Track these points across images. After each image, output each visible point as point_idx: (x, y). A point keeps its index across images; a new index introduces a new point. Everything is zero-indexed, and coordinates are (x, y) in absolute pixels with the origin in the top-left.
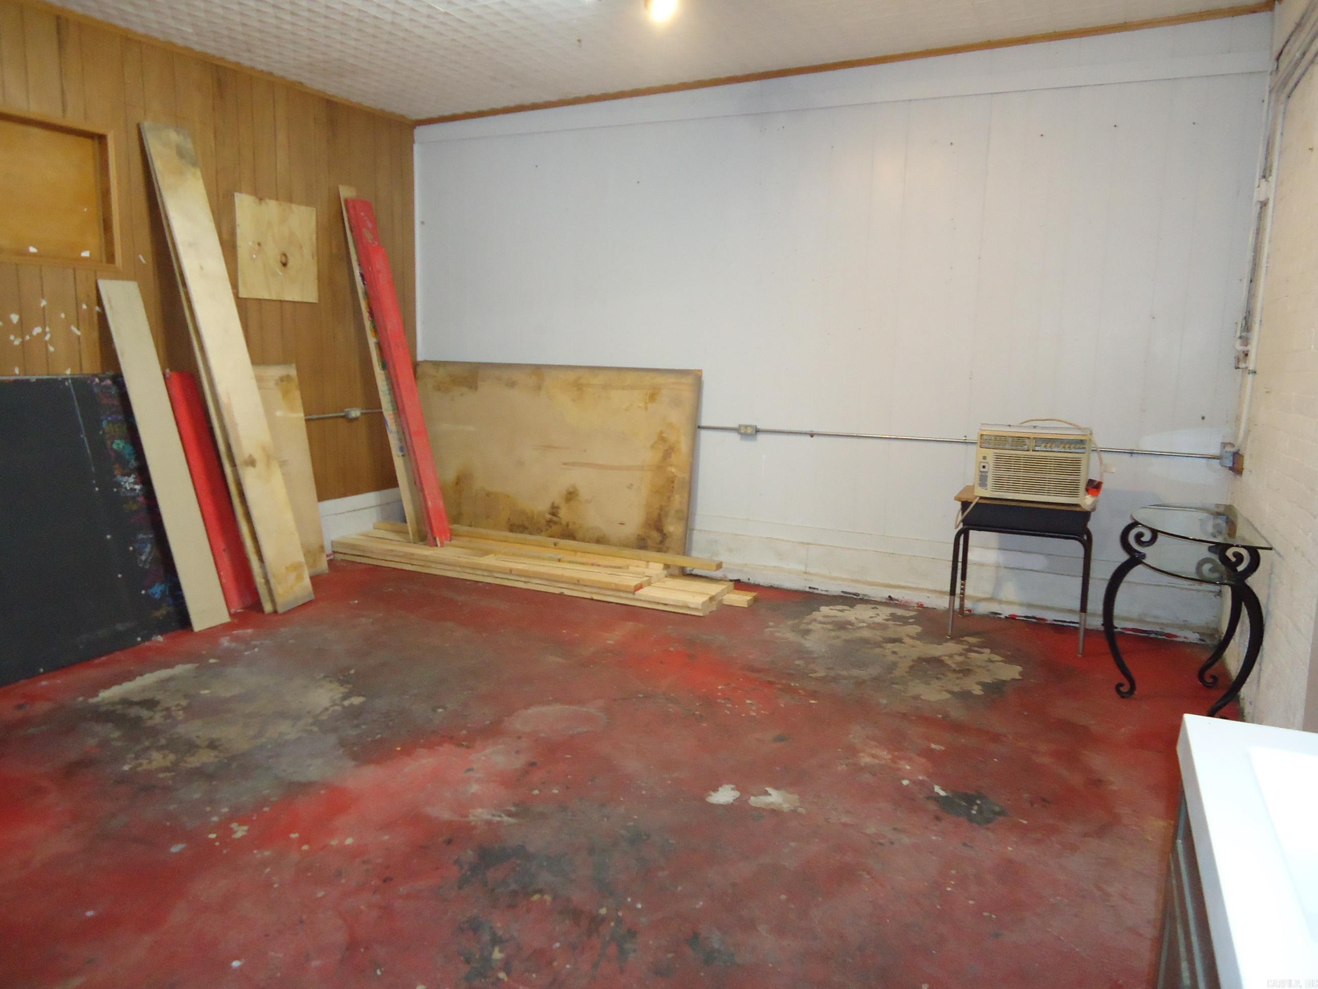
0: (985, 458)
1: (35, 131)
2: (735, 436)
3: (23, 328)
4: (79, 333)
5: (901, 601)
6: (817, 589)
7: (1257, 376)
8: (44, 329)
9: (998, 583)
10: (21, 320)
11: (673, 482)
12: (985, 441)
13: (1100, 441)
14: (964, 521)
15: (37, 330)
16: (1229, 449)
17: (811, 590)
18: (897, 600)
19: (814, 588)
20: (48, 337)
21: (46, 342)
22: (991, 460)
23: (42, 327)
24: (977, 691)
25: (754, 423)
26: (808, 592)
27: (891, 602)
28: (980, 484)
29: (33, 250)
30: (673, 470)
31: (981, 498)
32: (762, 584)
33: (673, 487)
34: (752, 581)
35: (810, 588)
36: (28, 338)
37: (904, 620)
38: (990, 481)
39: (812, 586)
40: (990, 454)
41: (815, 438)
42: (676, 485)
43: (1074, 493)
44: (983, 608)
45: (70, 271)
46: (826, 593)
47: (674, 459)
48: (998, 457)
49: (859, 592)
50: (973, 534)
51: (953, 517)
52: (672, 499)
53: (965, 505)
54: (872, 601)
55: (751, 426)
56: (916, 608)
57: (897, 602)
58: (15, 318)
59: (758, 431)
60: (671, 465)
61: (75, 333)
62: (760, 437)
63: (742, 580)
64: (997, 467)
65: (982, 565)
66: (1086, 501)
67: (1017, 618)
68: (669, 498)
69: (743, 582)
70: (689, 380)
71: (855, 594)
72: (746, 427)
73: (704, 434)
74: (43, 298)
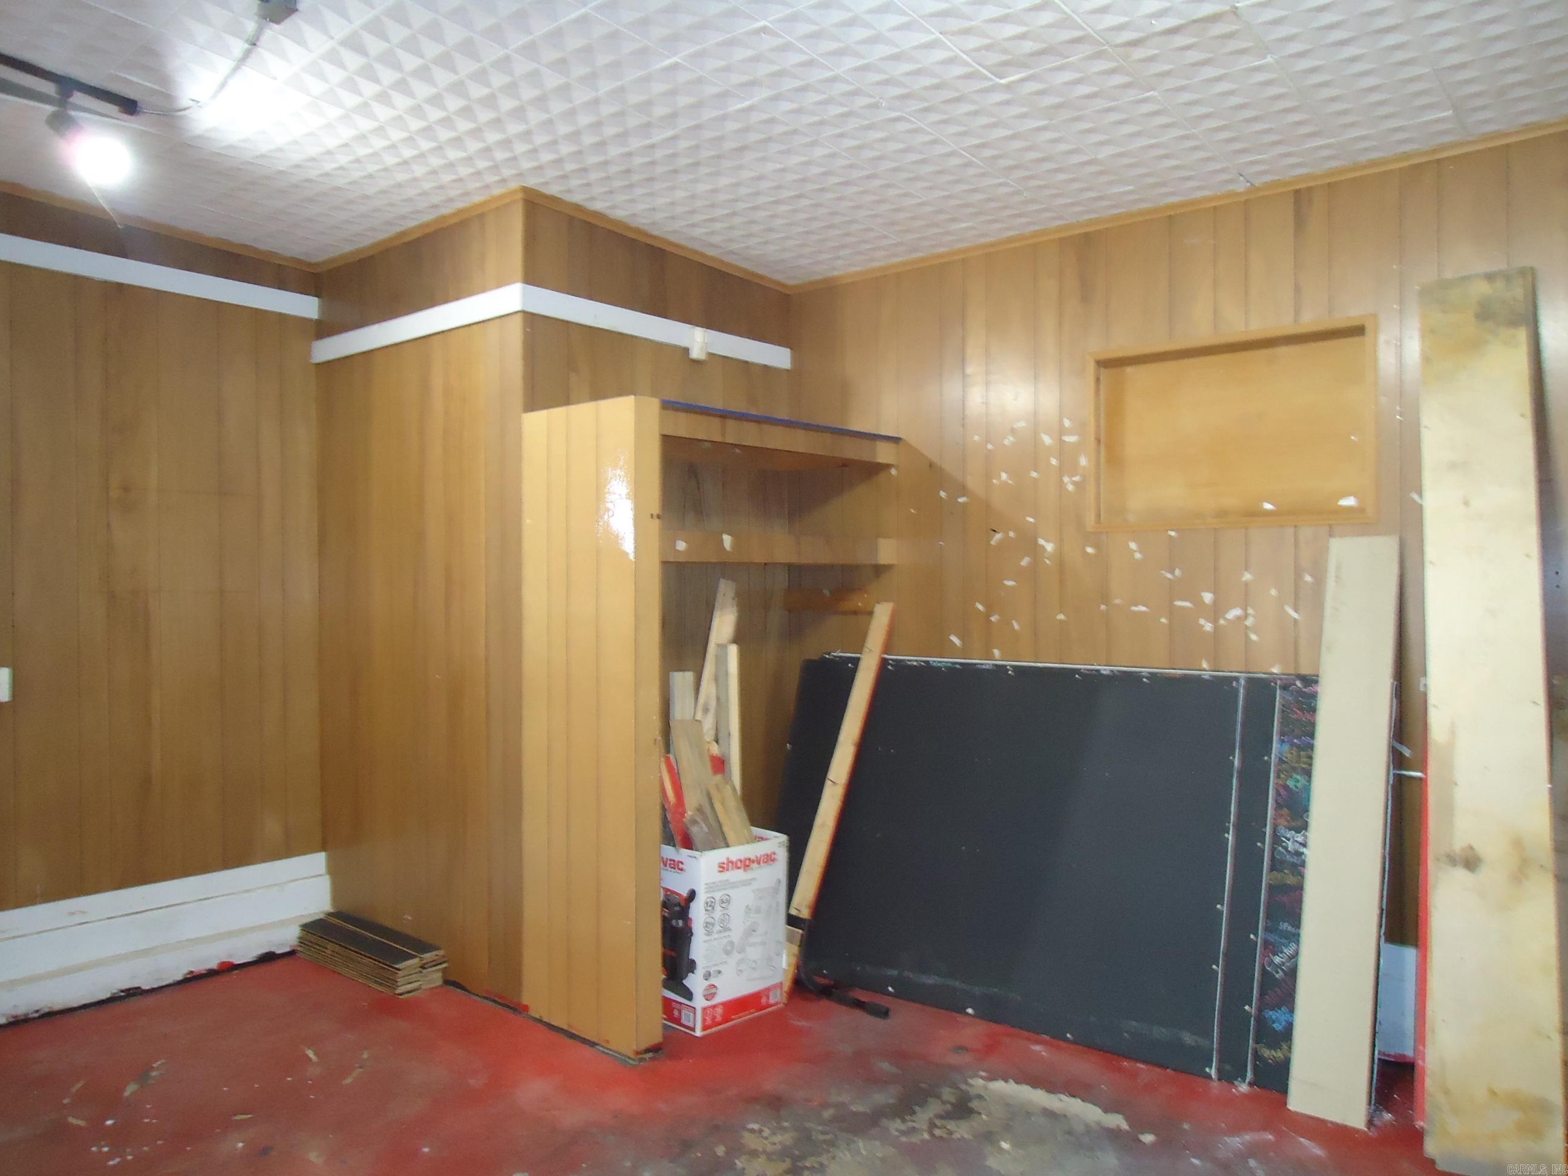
1: (1283, 350)
3: (1216, 612)
4: (1295, 615)
8: (1245, 610)
10: (1215, 602)
15: (1234, 613)
20: (1249, 622)
21: (1247, 627)
23: (1241, 608)
29: (1268, 506)
36: (1222, 622)
45: (1291, 530)
58: (1208, 597)
61: (1290, 616)
74: (1246, 570)
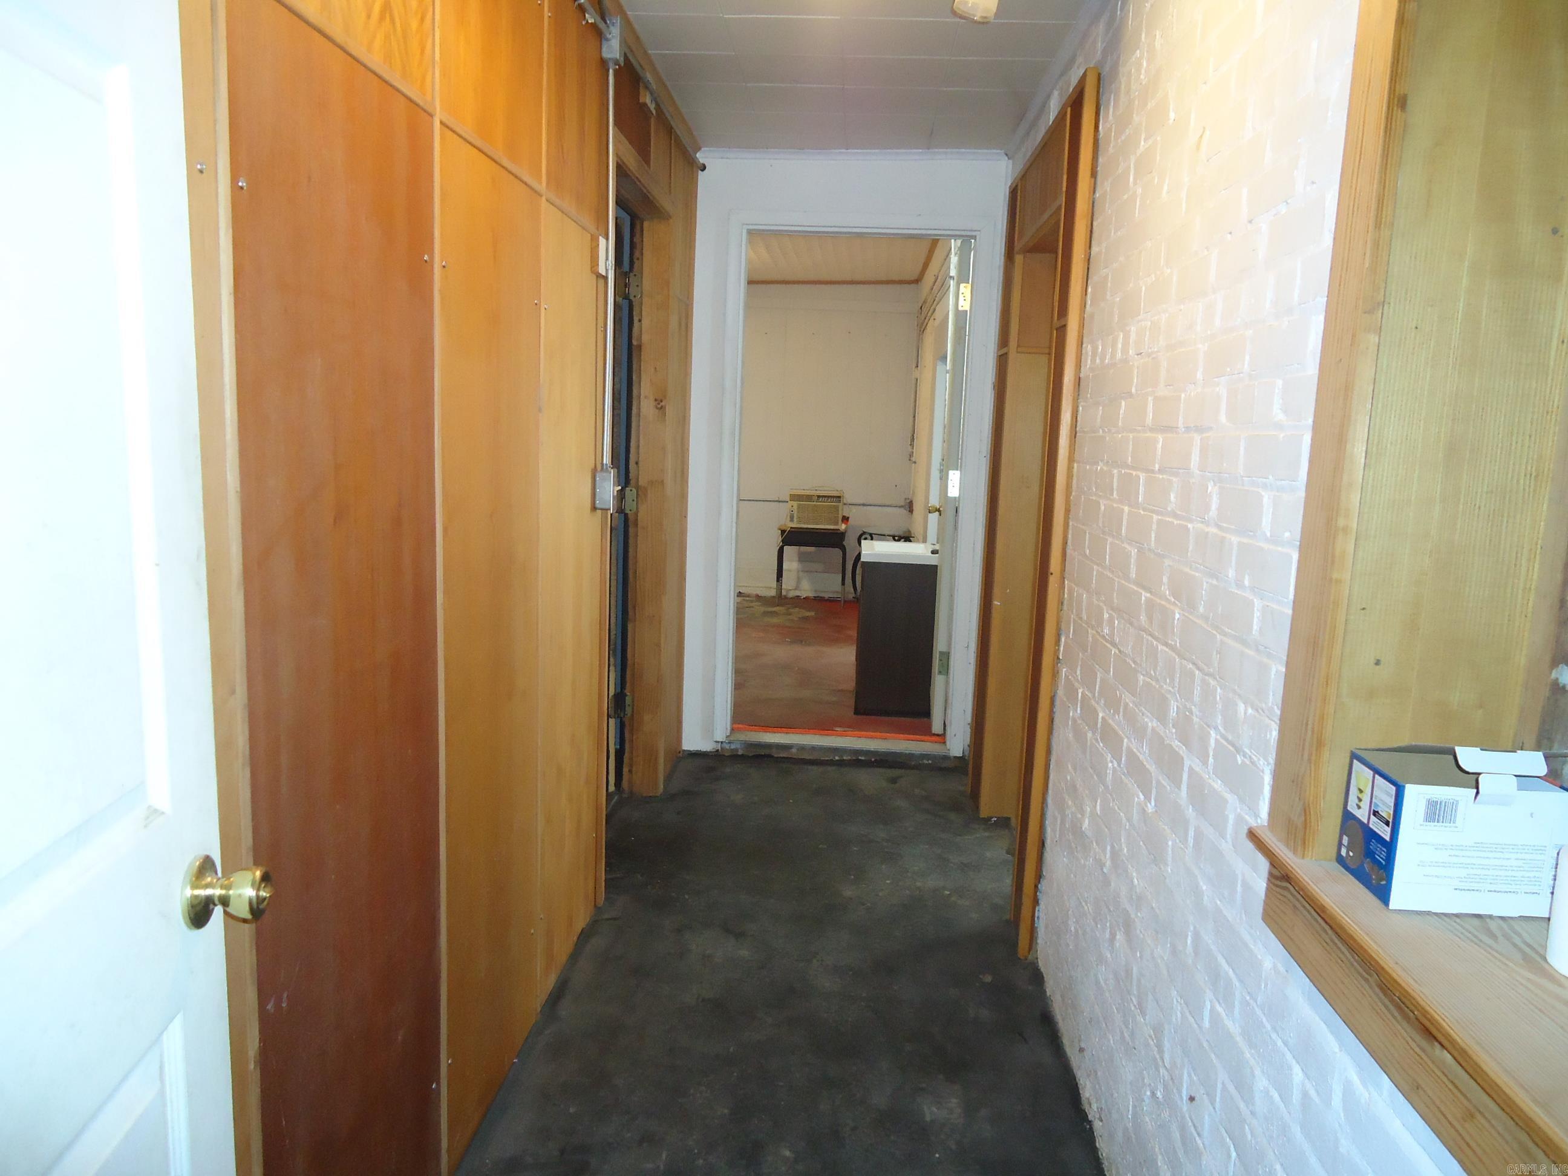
0: (793, 507)
5: (746, 594)
7: (916, 465)
9: (799, 580)
12: (794, 497)
13: (848, 498)
14: (782, 541)
16: (908, 501)
22: (795, 507)
24: (796, 619)
28: (790, 521)
31: (791, 528)
37: (752, 601)
38: (795, 519)
40: (795, 504)
43: (836, 523)
44: (792, 594)
48: (799, 506)
50: (786, 548)
51: (776, 539)
53: (783, 532)
56: (755, 597)
64: (798, 512)
65: (790, 571)
66: (843, 527)
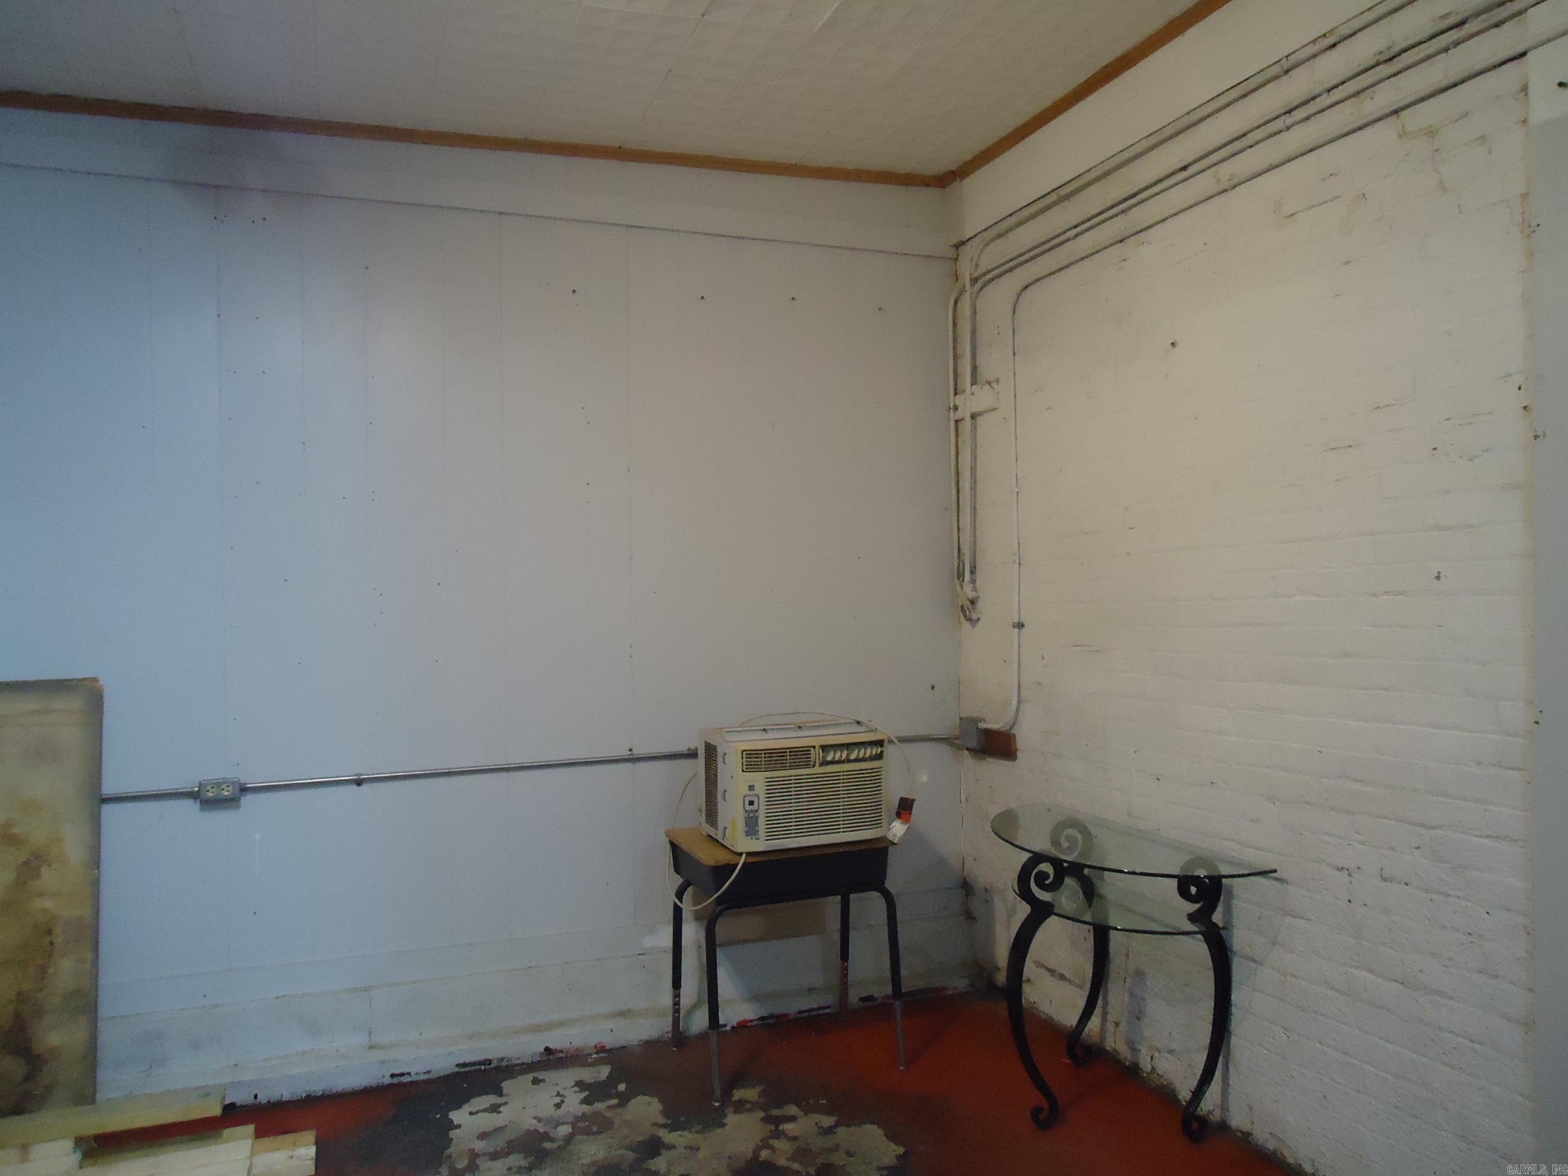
0: (751, 788)
2: (190, 807)
5: (567, 1051)
6: (409, 1074)
11: (49, 932)
12: (757, 760)
16: (983, 726)
17: (395, 1080)
18: (561, 1051)
19: (402, 1075)
25: (231, 774)
26: (391, 1086)
27: (551, 1057)
28: (746, 832)
30: (48, 904)
31: (750, 855)
32: (286, 1097)
33: (52, 943)
34: (263, 1098)
35: (393, 1076)
38: (761, 825)
39: (397, 1072)
40: (759, 779)
41: (365, 787)
42: (59, 939)
46: (426, 1077)
47: (48, 878)
49: (490, 1057)
52: (50, 971)
54: (517, 1065)
55: (225, 781)
56: (595, 1056)
57: (561, 1055)
59: (244, 790)
60: (40, 895)
62: (247, 800)
63: (238, 1104)
64: (771, 801)
66: (895, 830)
67: (749, 1024)
68: (43, 970)
69: (242, 1106)
70: (75, 703)
71: (480, 1063)
72: (218, 784)
73: (109, 812)
